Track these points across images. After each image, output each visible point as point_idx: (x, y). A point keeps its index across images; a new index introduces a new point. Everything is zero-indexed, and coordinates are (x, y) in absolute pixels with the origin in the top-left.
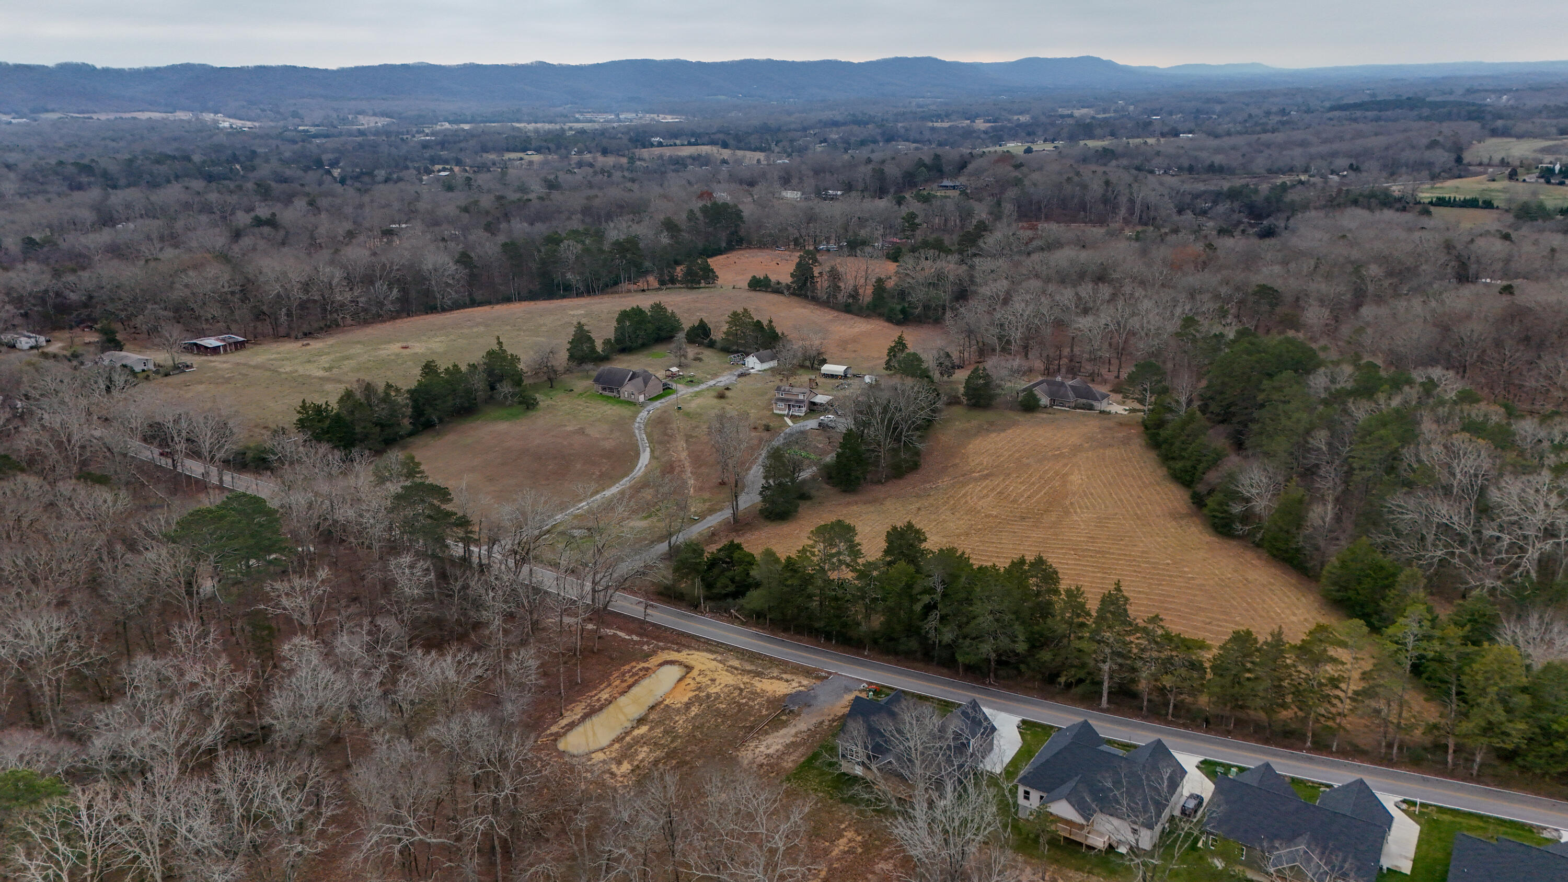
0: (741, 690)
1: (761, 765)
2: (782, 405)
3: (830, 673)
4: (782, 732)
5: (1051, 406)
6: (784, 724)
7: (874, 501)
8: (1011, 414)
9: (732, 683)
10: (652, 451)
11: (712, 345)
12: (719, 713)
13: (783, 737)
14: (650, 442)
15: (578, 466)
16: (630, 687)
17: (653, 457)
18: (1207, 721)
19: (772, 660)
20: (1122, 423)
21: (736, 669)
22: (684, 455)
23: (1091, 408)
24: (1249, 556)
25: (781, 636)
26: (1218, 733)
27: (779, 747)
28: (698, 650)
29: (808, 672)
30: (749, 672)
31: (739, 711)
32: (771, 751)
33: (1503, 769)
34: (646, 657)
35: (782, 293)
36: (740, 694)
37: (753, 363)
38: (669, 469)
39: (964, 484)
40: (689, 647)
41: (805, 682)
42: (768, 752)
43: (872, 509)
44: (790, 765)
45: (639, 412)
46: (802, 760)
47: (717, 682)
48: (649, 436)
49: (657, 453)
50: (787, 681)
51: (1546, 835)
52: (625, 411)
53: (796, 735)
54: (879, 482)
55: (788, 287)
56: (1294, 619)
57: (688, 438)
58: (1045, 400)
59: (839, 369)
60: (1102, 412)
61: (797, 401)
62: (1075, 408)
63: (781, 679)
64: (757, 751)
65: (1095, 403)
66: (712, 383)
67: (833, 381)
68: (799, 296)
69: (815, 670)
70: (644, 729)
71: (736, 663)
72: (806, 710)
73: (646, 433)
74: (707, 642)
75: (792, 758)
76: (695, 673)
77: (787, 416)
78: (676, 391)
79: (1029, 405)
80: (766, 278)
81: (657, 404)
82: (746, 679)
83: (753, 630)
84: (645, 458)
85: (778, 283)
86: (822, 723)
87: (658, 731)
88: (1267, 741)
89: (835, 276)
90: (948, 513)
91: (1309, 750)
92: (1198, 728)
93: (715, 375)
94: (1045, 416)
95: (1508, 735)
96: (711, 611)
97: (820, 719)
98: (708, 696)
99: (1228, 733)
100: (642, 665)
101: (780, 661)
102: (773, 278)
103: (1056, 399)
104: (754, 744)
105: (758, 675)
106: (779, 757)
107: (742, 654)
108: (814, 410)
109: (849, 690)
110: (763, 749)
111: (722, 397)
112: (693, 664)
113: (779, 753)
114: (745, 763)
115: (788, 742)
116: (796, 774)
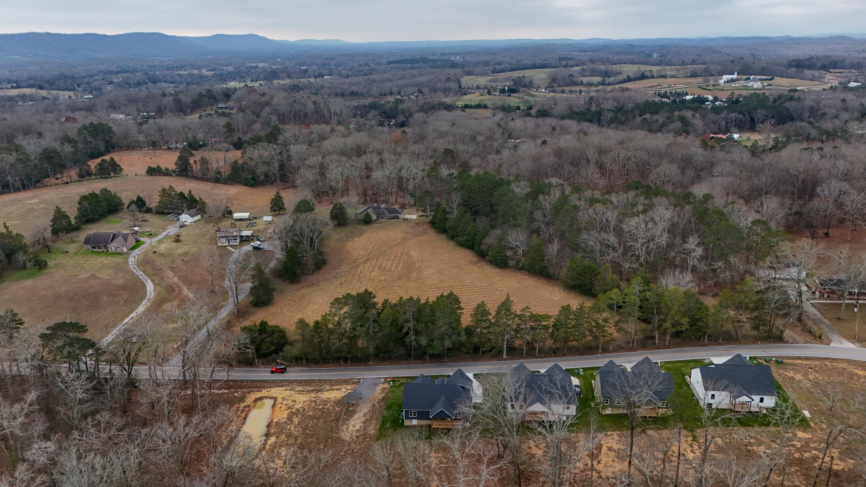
0: (315, 402)
1: (358, 437)
2: (223, 240)
3: (360, 379)
4: (356, 416)
5: (378, 219)
6: (354, 412)
7: (313, 285)
8: (359, 227)
9: (307, 399)
10: (153, 281)
11: (149, 211)
12: (312, 418)
13: (358, 418)
14: (148, 275)
15: (105, 299)
16: (245, 419)
17: (155, 285)
18: (555, 353)
19: (320, 381)
20: (417, 224)
21: (303, 391)
22: (176, 280)
23: (397, 218)
24: (519, 275)
25: (315, 367)
26: (560, 356)
27: (360, 424)
28: (271, 387)
29: (346, 382)
30: (312, 391)
31: (323, 413)
32: (357, 427)
33: (678, 340)
34: (242, 399)
35: (171, 175)
36: (316, 404)
37: (186, 218)
38: (171, 289)
39: (357, 267)
40: (264, 387)
41: (349, 387)
42: (356, 428)
43: (315, 289)
44: (373, 432)
45: (128, 258)
46: (378, 427)
47: (298, 401)
48: (145, 272)
49: (157, 282)
50: (338, 390)
51: (706, 361)
52: (119, 259)
53: (365, 415)
54: (309, 274)
55: (174, 172)
56: (557, 298)
57: (172, 269)
58: (374, 217)
59: (246, 215)
60: (404, 219)
61: (233, 237)
62: (390, 219)
63: (333, 389)
64: (349, 430)
65: (399, 215)
66: (165, 233)
67: (243, 222)
68: (182, 176)
69: (349, 379)
70: (273, 439)
71: (301, 388)
72: (360, 402)
73: (141, 270)
75: (372, 428)
76: (280, 400)
77: (229, 246)
78: (143, 243)
79: (367, 221)
80: (158, 167)
81: (136, 252)
82: (313, 395)
83: (296, 369)
84: (150, 286)
85: (167, 169)
86: (374, 405)
87: (283, 437)
88: (582, 354)
89: (204, 162)
90: (359, 283)
91: (601, 353)
92: (551, 356)
93: (164, 229)
94: (377, 225)
95: (682, 324)
96: (263, 364)
97: (372, 404)
98: (298, 410)
99: (565, 355)
100: (243, 405)
101: (326, 380)
102: (163, 167)
103: (380, 215)
104: (345, 427)
105: (318, 391)
106: (364, 430)
107: (300, 382)
108: (244, 240)
109: (377, 385)
110: (352, 428)
111: (177, 241)
112: (275, 395)
113: (363, 428)
114: (347, 438)
115: (363, 420)
116: (380, 435)
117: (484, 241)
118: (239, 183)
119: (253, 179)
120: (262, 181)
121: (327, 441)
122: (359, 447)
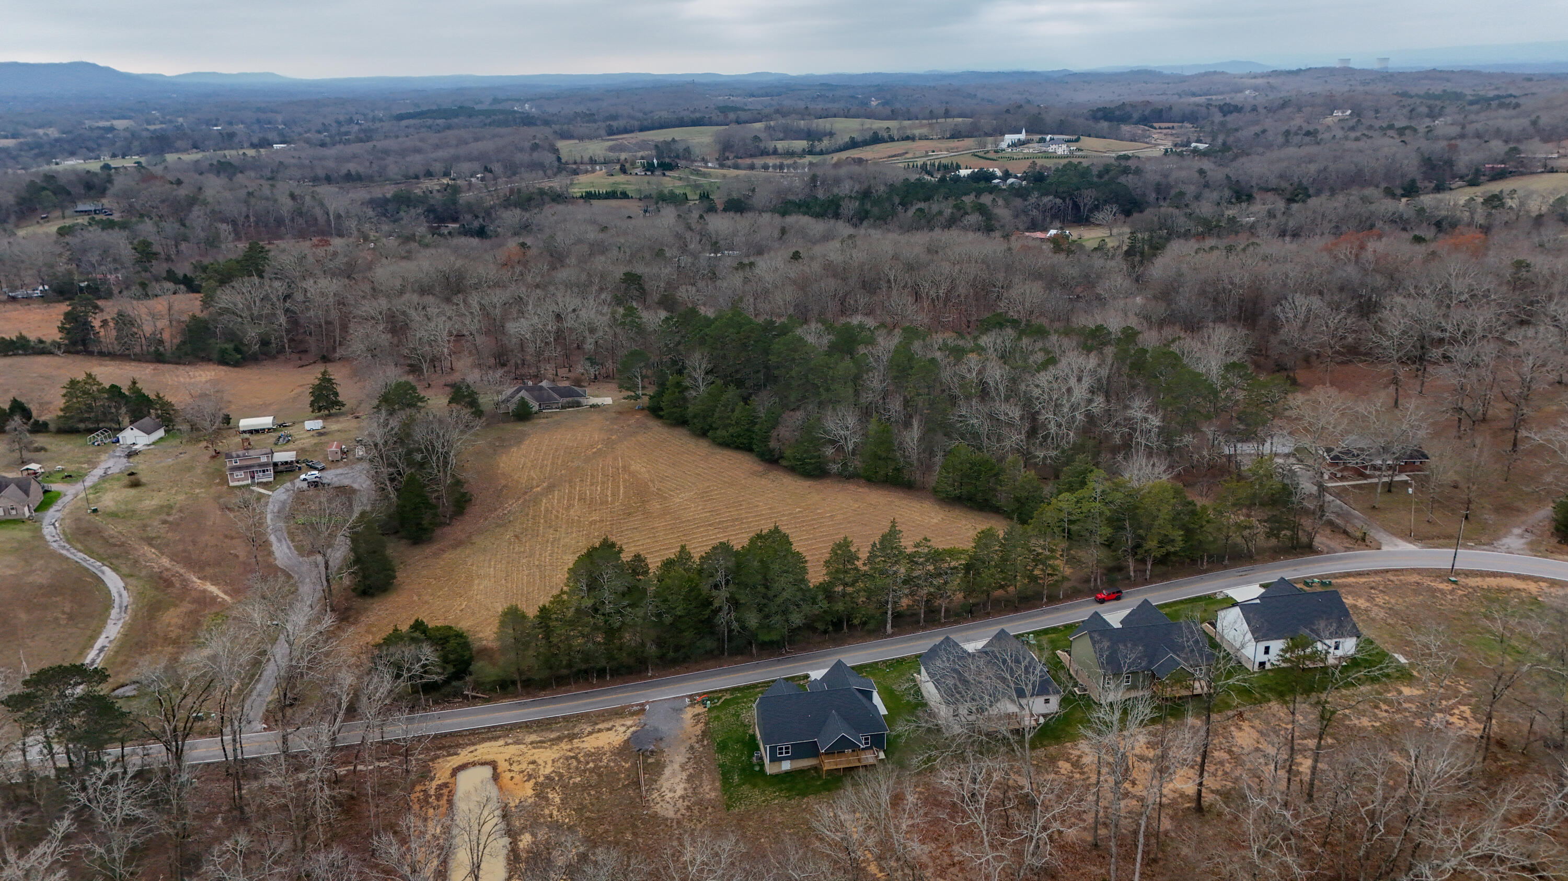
0: (575, 758)
1: (689, 808)
2: (240, 474)
3: (642, 704)
4: (667, 772)
5: (540, 411)
6: (659, 768)
7: (458, 544)
8: (509, 426)
9: (557, 756)
10: (115, 570)
11: (40, 428)
12: (585, 788)
13: (674, 774)
14: (100, 558)
15: (23, 616)
16: (450, 810)
17: (123, 577)
18: (971, 612)
19: (566, 719)
20: (621, 413)
21: (541, 742)
22: (165, 562)
23: (578, 404)
24: (851, 487)
25: (546, 695)
26: (981, 618)
27: (682, 785)
28: (473, 744)
29: (619, 713)
30: (560, 739)
31: (600, 775)
32: (680, 791)
34: (425, 774)
35: (50, 353)
36: (579, 762)
37: (133, 437)
38: (162, 581)
39: (536, 501)
40: (463, 746)
41: (629, 723)
42: (678, 794)
43: (468, 551)
44: (713, 794)
45: (40, 529)
46: (718, 784)
47: (540, 762)
48: (91, 553)
49: (125, 570)
50: (609, 729)
51: (1219, 597)
52: (21, 534)
53: (683, 767)
54: (446, 524)
55: (59, 346)
56: (935, 521)
57: (150, 541)
58: (535, 406)
59: (266, 421)
60: (592, 406)
61: (260, 465)
62: (563, 407)
63: (600, 731)
64: (667, 798)
65: (581, 400)
66: (99, 472)
67: (262, 436)
68: (77, 353)
69: (623, 708)
70: (526, 839)
71: (534, 737)
72: (662, 745)
73: (80, 551)
74: (473, 732)
75: (707, 789)
76: (503, 766)
77: (253, 484)
78: (59, 495)
79: (523, 414)
80: (22, 338)
81: (52, 514)
82: (565, 745)
83: (506, 702)
84: (113, 581)
85: (41, 341)
86: (692, 747)
87: (544, 832)
88: (1016, 609)
89: (124, 321)
90: (551, 531)
91: (1047, 604)
92: (966, 620)
93: (94, 465)
94: (544, 421)
95: (1173, 541)
96: (436, 703)
97: (687, 745)
98: (547, 777)
99: (988, 615)
100: (434, 784)
101: (577, 715)
102: (32, 337)
103: (545, 402)
104: (655, 794)
105: (571, 737)
106: (695, 793)
107: (527, 726)
108: (284, 470)
109: (679, 710)
110: (670, 795)
111: (136, 484)
112: (489, 758)
113: (690, 791)
114: (671, 814)
115: (685, 777)
116: (730, 798)
117: (774, 434)
118: (208, 360)
119: (237, 350)
120: (255, 354)
121: (634, 826)
122: (699, 826)
